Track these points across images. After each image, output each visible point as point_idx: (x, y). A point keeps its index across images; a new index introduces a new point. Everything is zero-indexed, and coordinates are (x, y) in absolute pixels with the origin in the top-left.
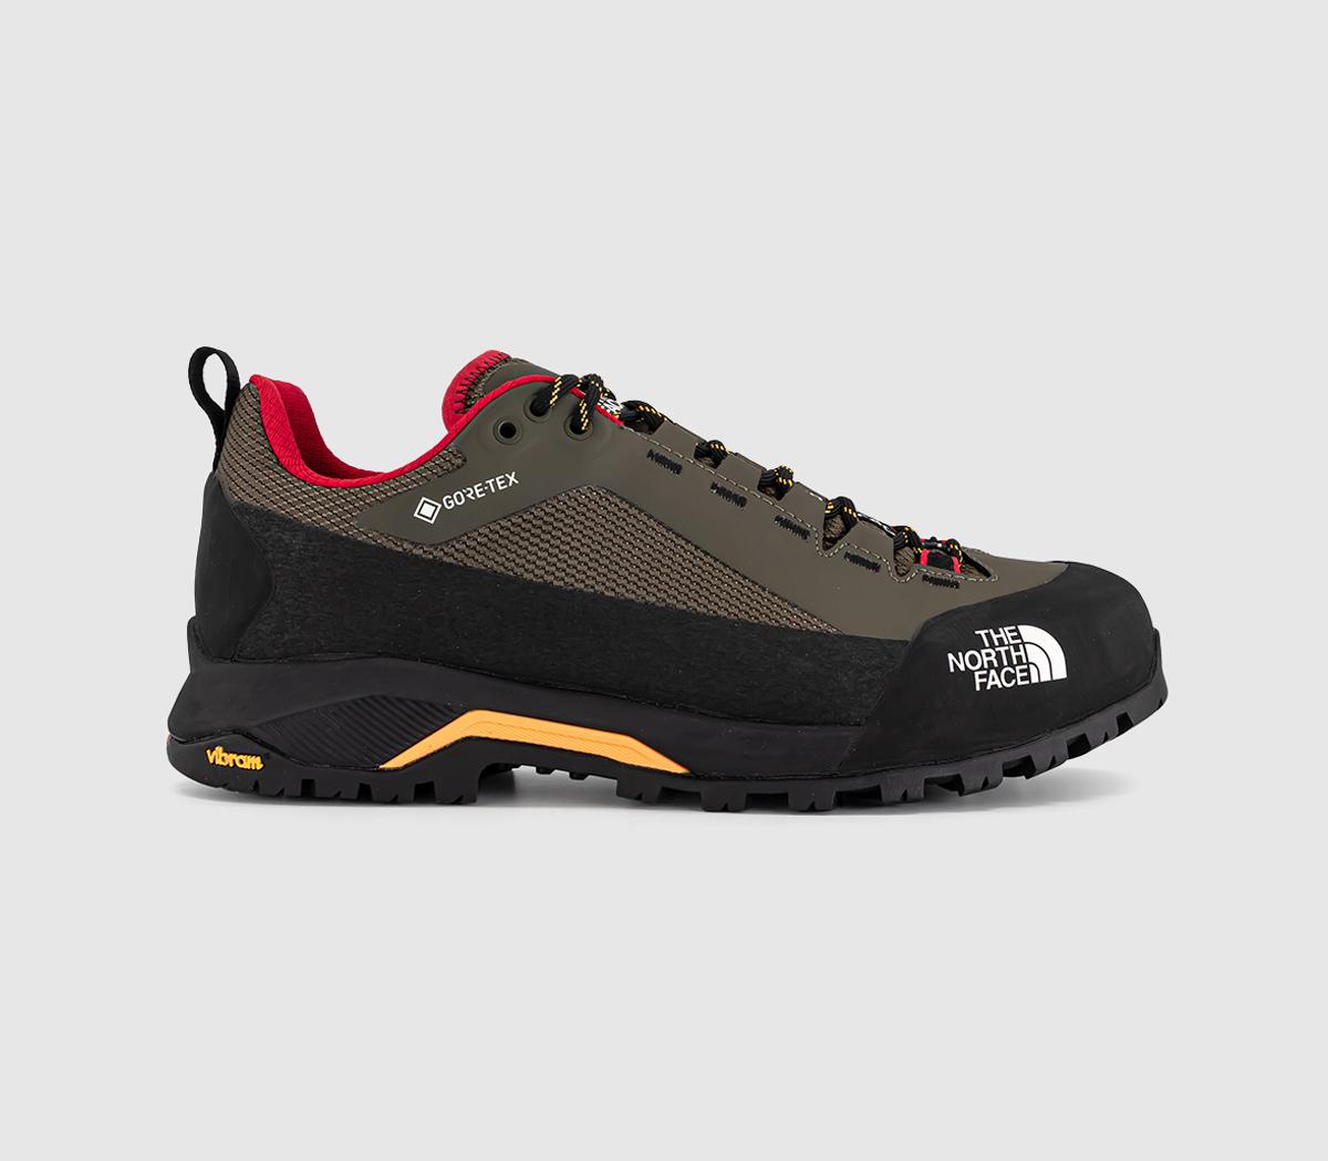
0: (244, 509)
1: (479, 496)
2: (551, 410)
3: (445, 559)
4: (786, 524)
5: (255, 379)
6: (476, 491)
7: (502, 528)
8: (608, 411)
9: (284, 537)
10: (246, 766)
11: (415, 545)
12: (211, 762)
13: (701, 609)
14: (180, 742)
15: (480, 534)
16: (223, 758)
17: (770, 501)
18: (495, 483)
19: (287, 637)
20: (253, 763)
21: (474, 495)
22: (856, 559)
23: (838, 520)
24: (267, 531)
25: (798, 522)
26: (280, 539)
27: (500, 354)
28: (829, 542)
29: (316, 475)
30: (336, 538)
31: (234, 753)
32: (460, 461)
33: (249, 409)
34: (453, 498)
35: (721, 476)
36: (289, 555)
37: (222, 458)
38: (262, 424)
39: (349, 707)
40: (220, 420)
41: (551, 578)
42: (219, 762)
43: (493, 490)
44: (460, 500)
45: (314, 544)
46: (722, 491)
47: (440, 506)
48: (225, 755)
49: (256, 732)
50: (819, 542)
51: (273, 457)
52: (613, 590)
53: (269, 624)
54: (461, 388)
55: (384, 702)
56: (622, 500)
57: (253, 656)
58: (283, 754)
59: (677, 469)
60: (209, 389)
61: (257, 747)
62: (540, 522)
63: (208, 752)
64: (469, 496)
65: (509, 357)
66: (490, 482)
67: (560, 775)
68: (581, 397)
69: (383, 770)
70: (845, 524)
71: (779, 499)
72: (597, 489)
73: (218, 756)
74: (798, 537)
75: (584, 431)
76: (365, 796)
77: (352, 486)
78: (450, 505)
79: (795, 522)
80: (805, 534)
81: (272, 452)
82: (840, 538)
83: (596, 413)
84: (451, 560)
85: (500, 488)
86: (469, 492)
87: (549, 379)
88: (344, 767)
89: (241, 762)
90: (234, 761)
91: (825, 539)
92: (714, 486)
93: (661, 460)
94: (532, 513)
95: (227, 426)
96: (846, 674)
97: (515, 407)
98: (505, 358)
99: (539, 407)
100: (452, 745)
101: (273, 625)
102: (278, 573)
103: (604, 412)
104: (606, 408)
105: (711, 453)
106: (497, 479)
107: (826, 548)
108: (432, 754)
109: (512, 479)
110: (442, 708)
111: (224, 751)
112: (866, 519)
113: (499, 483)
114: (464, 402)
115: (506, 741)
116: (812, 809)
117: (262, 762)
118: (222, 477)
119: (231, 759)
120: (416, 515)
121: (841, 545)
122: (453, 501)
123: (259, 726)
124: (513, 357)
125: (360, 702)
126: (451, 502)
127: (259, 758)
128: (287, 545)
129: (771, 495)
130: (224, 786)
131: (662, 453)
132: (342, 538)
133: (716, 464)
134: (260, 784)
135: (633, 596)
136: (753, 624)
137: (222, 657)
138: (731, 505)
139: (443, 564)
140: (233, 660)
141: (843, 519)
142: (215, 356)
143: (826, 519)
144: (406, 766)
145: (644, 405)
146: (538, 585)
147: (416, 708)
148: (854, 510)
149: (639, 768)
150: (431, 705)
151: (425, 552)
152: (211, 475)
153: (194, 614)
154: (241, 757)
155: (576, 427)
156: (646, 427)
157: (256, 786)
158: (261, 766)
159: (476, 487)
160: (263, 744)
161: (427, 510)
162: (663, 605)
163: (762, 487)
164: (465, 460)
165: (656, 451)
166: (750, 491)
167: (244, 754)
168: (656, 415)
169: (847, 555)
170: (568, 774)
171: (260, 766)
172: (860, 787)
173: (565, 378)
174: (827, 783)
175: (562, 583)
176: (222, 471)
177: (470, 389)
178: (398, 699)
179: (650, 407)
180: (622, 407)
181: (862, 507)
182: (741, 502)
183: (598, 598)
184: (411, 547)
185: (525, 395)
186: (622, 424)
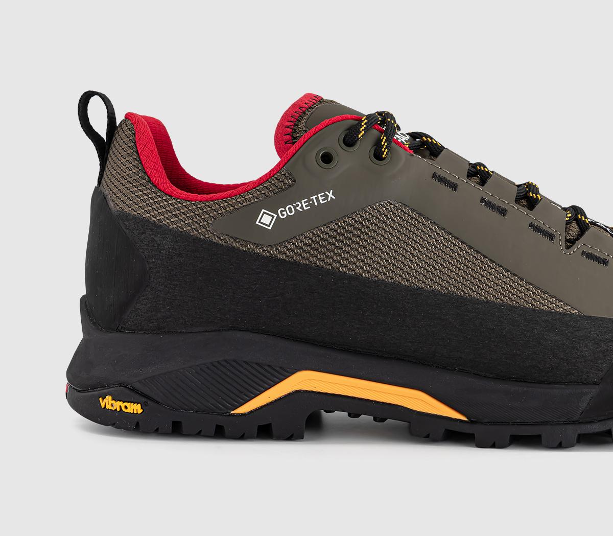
0: (125, 216)
1: (305, 208)
2: (359, 142)
3: (279, 256)
4: (537, 229)
5: (129, 116)
6: (303, 205)
7: (322, 232)
8: (399, 141)
9: (156, 239)
10: (129, 410)
11: (257, 245)
12: (103, 407)
13: (475, 295)
14: (79, 391)
15: (305, 237)
16: (112, 405)
17: (525, 211)
18: (317, 199)
19: (159, 315)
20: (135, 408)
21: (302, 207)
22: (590, 256)
23: (574, 225)
24: (143, 233)
25: (546, 228)
26: (153, 240)
27: (316, 96)
28: (570, 243)
29: (179, 191)
30: (196, 240)
31: (120, 401)
32: (290, 182)
33: (126, 140)
34: (285, 210)
35: (487, 192)
36: (160, 252)
37: (105, 175)
38: (137, 152)
39: (208, 368)
40: (103, 147)
41: (361, 271)
42: (109, 407)
43: (316, 204)
44: (291, 212)
45: (179, 244)
46: (489, 204)
47: (276, 216)
48: (113, 402)
49: (137, 386)
50: (563, 243)
51: (146, 177)
52: (408, 280)
53: (146, 305)
54: (289, 124)
55: (234, 364)
56: (413, 210)
57: (133, 328)
58: (157, 402)
59: (454, 187)
60: (92, 122)
61: (137, 396)
62: (351, 228)
63: (100, 399)
64: (298, 208)
65: (322, 99)
66: (314, 197)
67: (365, 419)
68: (381, 132)
69: (233, 415)
70: (580, 228)
71: (531, 210)
72: (394, 203)
73: (108, 403)
74: (547, 240)
75: (385, 158)
76: (220, 433)
77: (207, 201)
78: (283, 215)
79: (544, 228)
80: (551, 237)
81: (145, 173)
82: (577, 239)
83: (393, 144)
84: (284, 257)
85: (322, 202)
86: (298, 205)
87: (358, 118)
88: (203, 412)
89: (126, 407)
90: (120, 407)
91: (567, 240)
92: (482, 200)
93: (442, 180)
94: (345, 221)
95: (108, 152)
96: (586, 346)
97: (332, 141)
98: (320, 100)
99: (350, 140)
100: (286, 396)
101: (149, 305)
102: (151, 265)
103: (396, 142)
104: (398, 139)
105: (479, 173)
106: (319, 195)
107: (568, 248)
108: (271, 403)
109: (330, 195)
110: (278, 369)
111: (113, 399)
112: (594, 223)
113: (321, 199)
114: (291, 134)
115: (326, 394)
116: (560, 446)
117: (142, 408)
118: (106, 191)
119: (118, 405)
120: (257, 223)
121: (579, 244)
122: (286, 212)
123: (140, 382)
124: (325, 98)
125: (217, 364)
126: (285, 213)
127: (139, 405)
128: (158, 245)
129: (524, 206)
130: (113, 425)
131: (443, 175)
132: (201, 240)
133: (483, 182)
134: (140, 423)
135: (423, 285)
136: (514, 307)
137: (109, 329)
138: (496, 215)
139: (278, 260)
140: (118, 330)
141: (578, 224)
142: (96, 98)
143: (567, 224)
144: (251, 412)
145: (427, 136)
146: (350, 277)
147: (259, 368)
148: (586, 217)
149: (428, 415)
150: (269, 366)
151: (264, 251)
152: (96, 189)
153: (85, 293)
154: (126, 404)
155: (378, 156)
156: (427, 153)
157: (137, 425)
158: (142, 410)
159: (303, 201)
160: (143, 395)
161: (266, 219)
162: (446, 291)
163: (518, 200)
164: (295, 181)
165: (438, 173)
166: (508, 203)
167: (128, 402)
168: (436, 144)
169: (583, 253)
170: (372, 417)
171: (140, 411)
172: (597, 431)
173: (369, 117)
174: (570, 427)
175: (369, 275)
176: (105, 186)
177: (295, 125)
178: (245, 362)
179: (431, 138)
180: (408, 137)
181: (592, 215)
182: (503, 212)
183: (396, 287)
184: (253, 247)
185: (339, 131)
186: (412, 152)
